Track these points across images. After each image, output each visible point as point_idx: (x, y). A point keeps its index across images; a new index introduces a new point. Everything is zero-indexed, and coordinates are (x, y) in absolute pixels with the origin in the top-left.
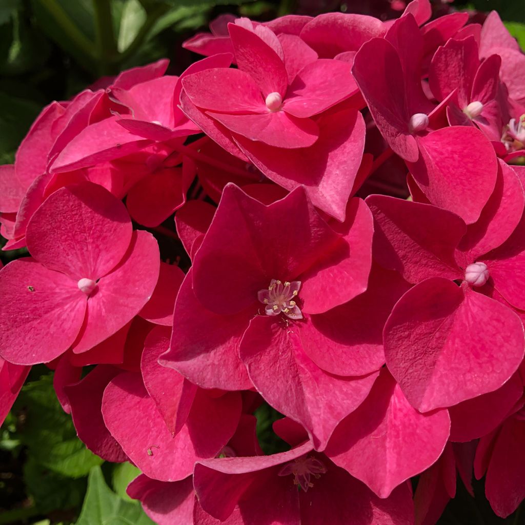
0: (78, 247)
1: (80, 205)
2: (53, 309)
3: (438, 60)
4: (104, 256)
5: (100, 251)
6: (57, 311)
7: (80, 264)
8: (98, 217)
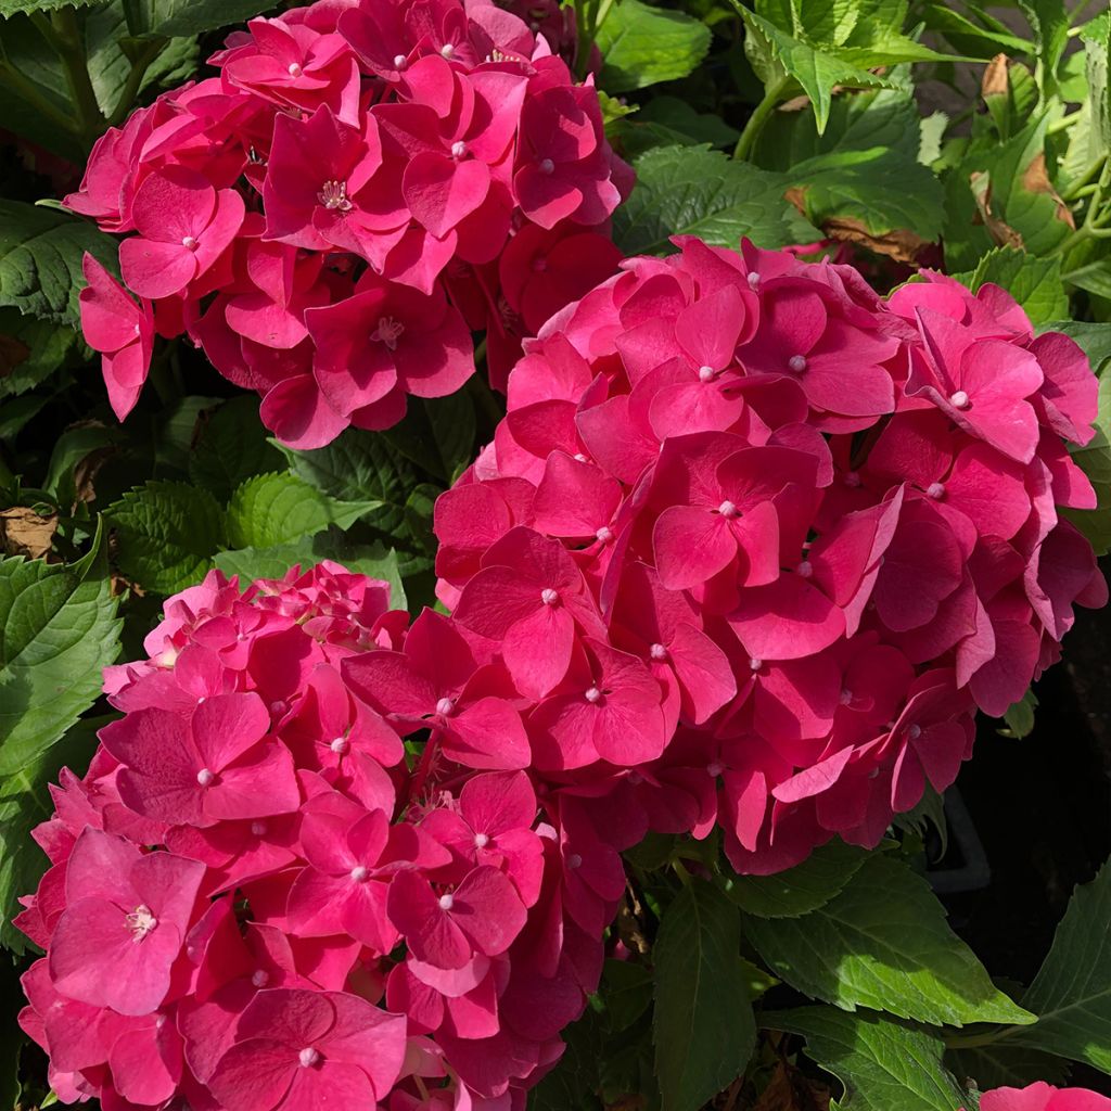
0: (174, 217)
1: (168, 185)
2: (168, 265)
3: (410, 20)
4: (196, 219)
5: (193, 216)
6: (171, 266)
7: (179, 231)
8: (185, 190)
